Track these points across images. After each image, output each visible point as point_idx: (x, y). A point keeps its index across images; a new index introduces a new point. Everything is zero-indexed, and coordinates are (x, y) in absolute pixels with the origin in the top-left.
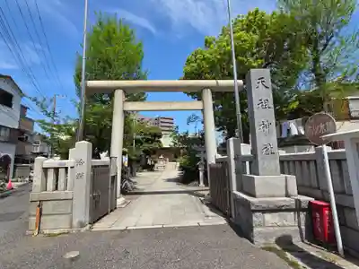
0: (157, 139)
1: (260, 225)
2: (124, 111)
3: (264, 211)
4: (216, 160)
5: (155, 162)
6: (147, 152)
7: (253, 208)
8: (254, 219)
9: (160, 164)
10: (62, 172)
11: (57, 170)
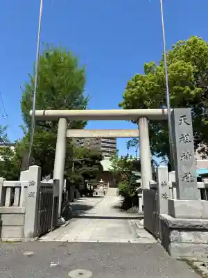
0: (97, 161)
1: (176, 241)
2: (67, 138)
3: (181, 229)
4: (151, 185)
5: (95, 187)
6: (86, 176)
7: (170, 226)
8: (172, 235)
9: (100, 189)
10: (17, 190)
11: (13, 189)
